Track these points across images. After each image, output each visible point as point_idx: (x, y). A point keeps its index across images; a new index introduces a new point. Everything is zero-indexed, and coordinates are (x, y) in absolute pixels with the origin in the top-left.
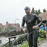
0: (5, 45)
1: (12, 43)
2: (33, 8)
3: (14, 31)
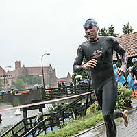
0: (12, 129)
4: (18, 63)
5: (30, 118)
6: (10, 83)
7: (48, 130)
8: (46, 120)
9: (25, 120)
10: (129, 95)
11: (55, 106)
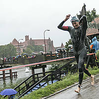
4: (27, 37)
5: (37, 74)
6: (22, 51)
8: (49, 75)
11: (53, 66)
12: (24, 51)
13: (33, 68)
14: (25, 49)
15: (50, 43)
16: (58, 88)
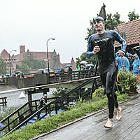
0: (17, 111)
1: (36, 106)
2: (104, 6)
3: (43, 73)
4: (22, 48)
6: (15, 67)
7: (53, 113)
8: (51, 103)
9: (30, 103)
10: (135, 80)
12: (17, 67)
13: (30, 93)
14: (20, 64)
15: (55, 57)
16: (62, 120)
